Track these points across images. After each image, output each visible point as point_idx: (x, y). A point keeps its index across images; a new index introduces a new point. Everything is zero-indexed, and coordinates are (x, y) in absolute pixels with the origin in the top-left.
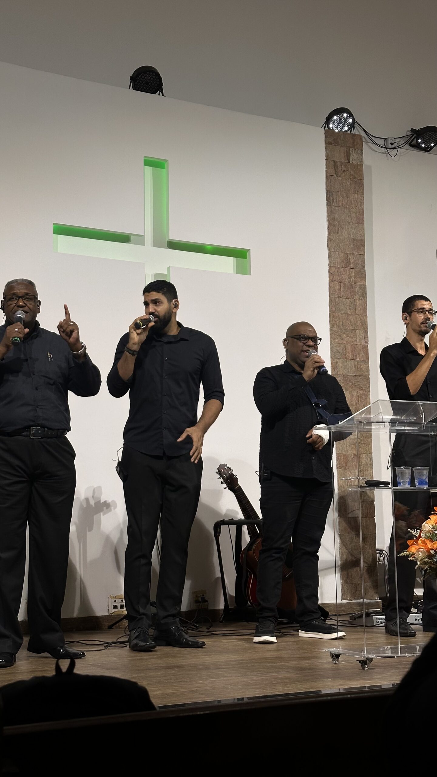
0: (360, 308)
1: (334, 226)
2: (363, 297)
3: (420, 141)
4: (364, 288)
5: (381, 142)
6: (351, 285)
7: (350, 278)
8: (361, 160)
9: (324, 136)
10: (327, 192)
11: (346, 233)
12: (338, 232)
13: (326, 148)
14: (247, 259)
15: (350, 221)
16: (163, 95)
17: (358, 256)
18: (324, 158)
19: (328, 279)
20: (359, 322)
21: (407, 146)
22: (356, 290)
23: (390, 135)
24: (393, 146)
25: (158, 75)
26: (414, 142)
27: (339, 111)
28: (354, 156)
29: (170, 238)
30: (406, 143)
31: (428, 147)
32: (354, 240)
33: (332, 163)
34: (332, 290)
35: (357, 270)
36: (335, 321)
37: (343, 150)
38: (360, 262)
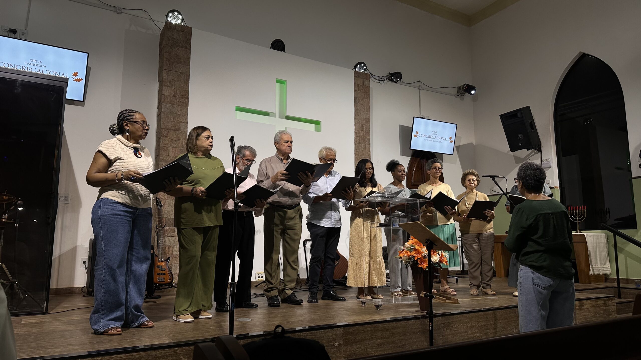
0: (368, 148)
1: (357, 112)
2: (369, 143)
3: (393, 78)
4: (369, 139)
5: (377, 78)
6: (364, 138)
7: (363, 135)
8: (369, 85)
9: (354, 73)
10: (355, 98)
11: (362, 115)
12: (359, 115)
13: (354, 79)
14: (319, 125)
15: (364, 110)
16: (285, 52)
17: (367, 126)
18: (354, 83)
19: (354, 135)
20: (367, 154)
21: (387, 80)
22: (366, 140)
23: (381, 75)
24: (382, 80)
25: (283, 43)
26: (390, 78)
27: (360, 63)
28: (366, 83)
29: (287, 115)
30: (387, 79)
31: (396, 81)
32: (366, 119)
33: (357, 85)
34: (356, 140)
35: (366, 132)
36: (357, 153)
37: (361, 80)
38: (368, 128)
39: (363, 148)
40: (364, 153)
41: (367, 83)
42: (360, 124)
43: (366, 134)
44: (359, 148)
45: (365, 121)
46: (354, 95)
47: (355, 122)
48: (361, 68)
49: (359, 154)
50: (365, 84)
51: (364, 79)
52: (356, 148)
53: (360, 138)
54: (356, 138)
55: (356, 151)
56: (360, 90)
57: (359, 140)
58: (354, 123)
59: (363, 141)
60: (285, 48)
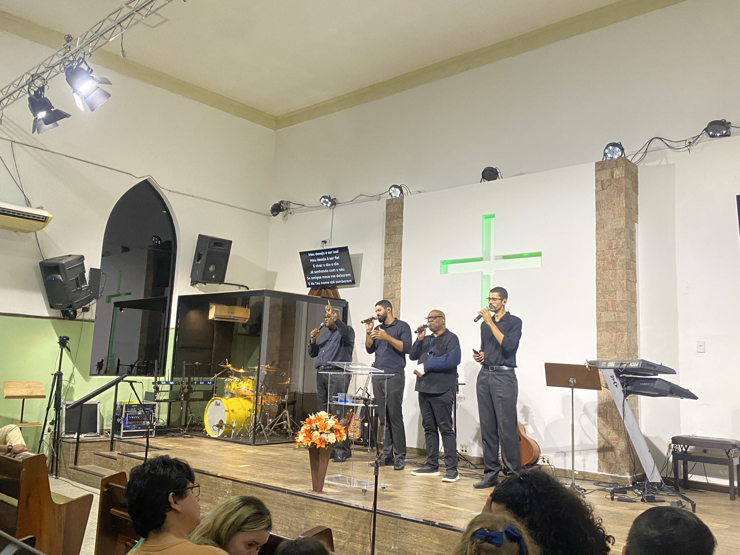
0: (620, 275)
2: (623, 267)
3: (715, 131)
4: (623, 261)
13: (595, 175)
16: (498, 179)
17: (619, 240)
20: (619, 285)
24: (691, 144)
25: (495, 170)
26: (711, 133)
33: (600, 182)
34: (598, 266)
35: (618, 249)
36: (600, 287)
37: (608, 171)
38: (621, 243)
39: (612, 277)
40: (613, 284)
41: (618, 173)
42: (606, 241)
43: (616, 254)
44: (604, 277)
45: (614, 234)
46: (596, 199)
47: (597, 240)
48: (613, 152)
49: (604, 288)
50: (615, 176)
51: (613, 168)
52: (599, 279)
53: (606, 262)
54: (598, 263)
55: (599, 283)
56: (606, 188)
57: (604, 265)
58: (595, 241)
59: (611, 265)
60: (499, 174)
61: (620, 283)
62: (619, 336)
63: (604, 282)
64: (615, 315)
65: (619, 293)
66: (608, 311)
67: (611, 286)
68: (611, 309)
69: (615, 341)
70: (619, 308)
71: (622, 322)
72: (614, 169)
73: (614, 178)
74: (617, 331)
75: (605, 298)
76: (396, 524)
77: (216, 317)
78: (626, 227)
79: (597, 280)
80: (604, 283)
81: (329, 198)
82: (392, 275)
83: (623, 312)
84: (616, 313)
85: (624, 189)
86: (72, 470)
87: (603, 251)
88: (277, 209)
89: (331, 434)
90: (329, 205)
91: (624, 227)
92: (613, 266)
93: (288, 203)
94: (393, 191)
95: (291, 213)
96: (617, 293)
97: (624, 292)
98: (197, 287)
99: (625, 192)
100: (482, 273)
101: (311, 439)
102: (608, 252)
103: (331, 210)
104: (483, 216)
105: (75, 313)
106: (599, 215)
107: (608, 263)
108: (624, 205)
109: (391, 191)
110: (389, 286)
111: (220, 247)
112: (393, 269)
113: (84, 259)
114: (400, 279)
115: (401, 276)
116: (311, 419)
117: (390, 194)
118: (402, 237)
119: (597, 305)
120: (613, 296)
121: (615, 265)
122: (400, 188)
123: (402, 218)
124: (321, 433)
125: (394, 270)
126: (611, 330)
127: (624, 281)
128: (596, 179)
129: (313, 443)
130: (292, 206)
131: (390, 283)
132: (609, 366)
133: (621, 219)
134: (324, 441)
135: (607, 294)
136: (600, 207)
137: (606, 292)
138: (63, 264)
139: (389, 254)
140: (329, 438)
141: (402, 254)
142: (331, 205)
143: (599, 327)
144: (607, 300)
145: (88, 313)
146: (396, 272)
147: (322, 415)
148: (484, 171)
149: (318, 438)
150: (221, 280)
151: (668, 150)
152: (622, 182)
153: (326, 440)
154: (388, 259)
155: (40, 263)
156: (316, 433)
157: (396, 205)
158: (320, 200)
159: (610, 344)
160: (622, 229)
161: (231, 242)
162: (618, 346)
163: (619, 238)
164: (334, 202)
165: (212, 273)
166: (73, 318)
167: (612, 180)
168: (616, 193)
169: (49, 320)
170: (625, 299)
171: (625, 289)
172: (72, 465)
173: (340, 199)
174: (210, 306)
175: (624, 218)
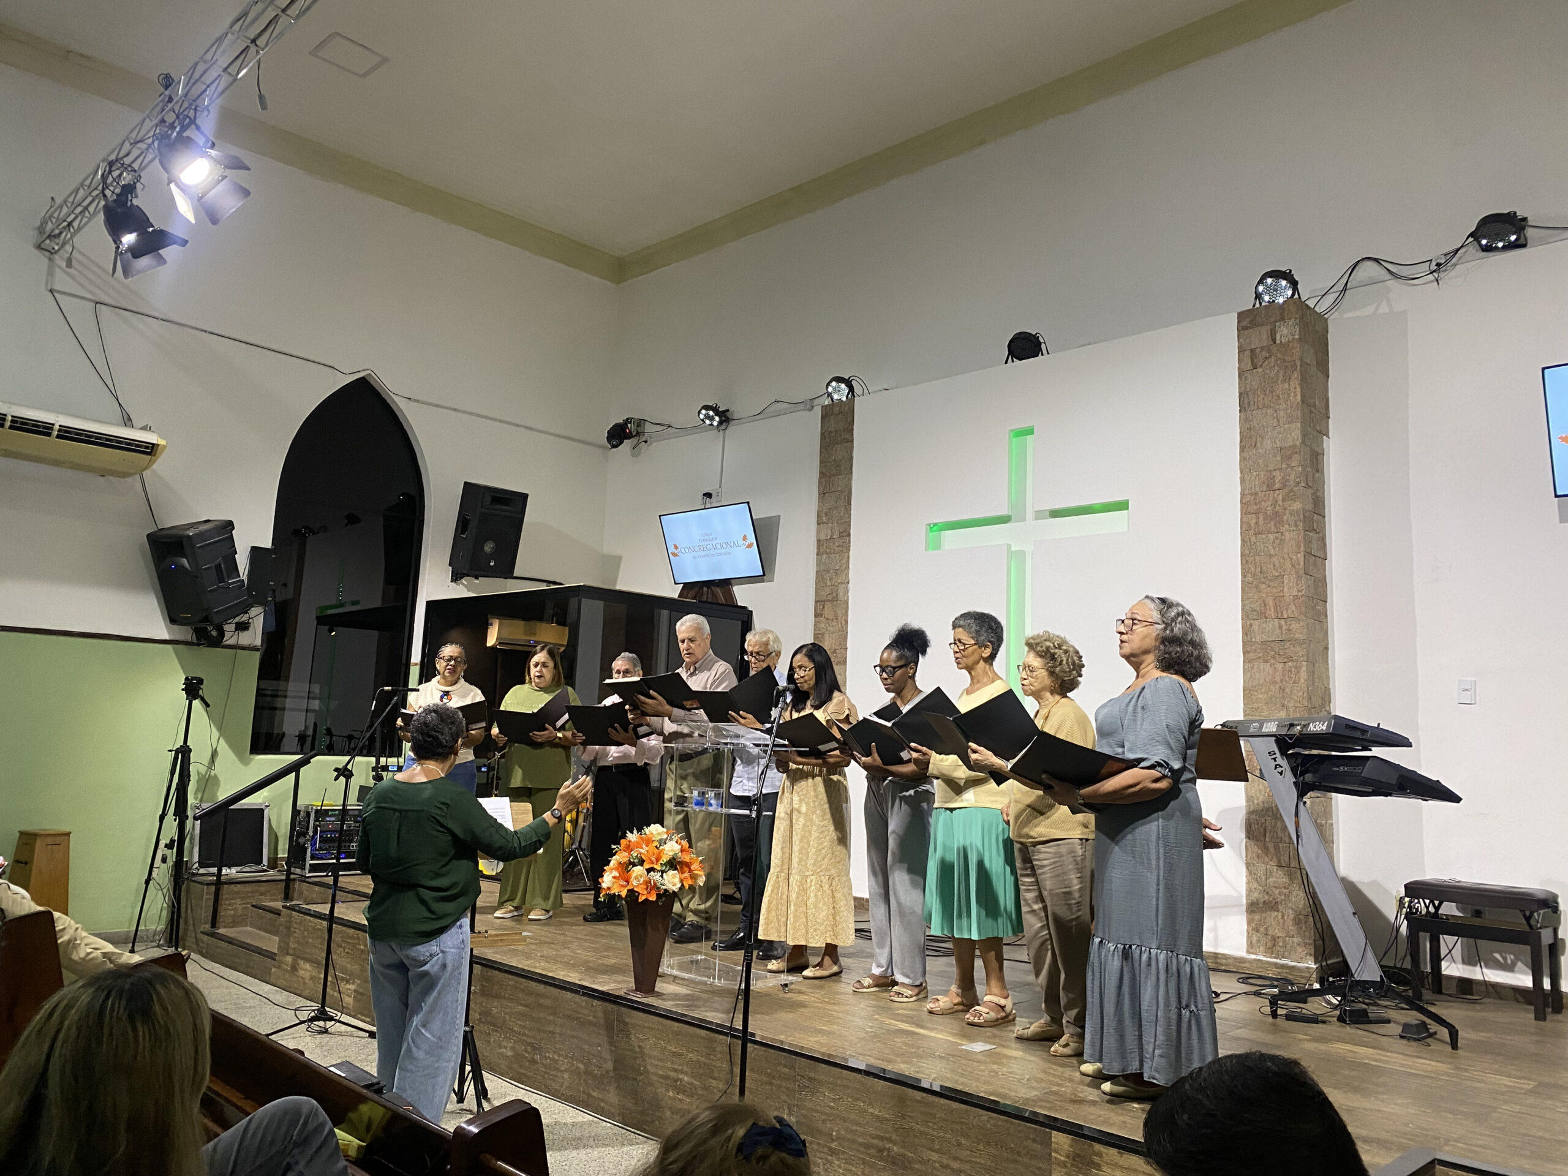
0: (1292, 543)
2: (1296, 526)
3: (1492, 239)
4: (1297, 513)
7: (1274, 503)
8: (1294, 333)
10: (1241, 394)
11: (1268, 442)
12: (1256, 445)
13: (1239, 337)
15: (1276, 424)
16: (1040, 355)
20: (1288, 563)
25: (1035, 337)
28: (1282, 332)
32: (1282, 448)
33: (1248, 353)
34: (1245, 526)
35: (1286, 490)
36: (1249, 568)
37: (1264, 331)
38: (1292, 477)
39: (1274, 548)
41: (1285, 331)
42: (1262, 473)
44: (1258, 549)
45: (1279, 458)
46: (1240, 388)
47: (1241, 473)
48: (1276, 290)
49: (1258, 570)
50: (1278, 338)
51: (1276, 322)
52: (1247, 552)
53: (1261, 517)
54: (1245, 520)
55: (1247, 561)
56: (1260, 364)
57: (1257, 523)
58: (1239, 475)
59: (1273, 523)
60: (1043, 346)
61: (1291, 559)
62: (1290, 671)
63: (1257, 558)
64: (1280, 627)
65: (1289, 579)
66: (1266, 618)
67: (1272, 566)
68: (1272, 613)
69: (1282, 681)
70: (1290, 611)
71: (1296, 640)
72: (1277, 324)
73: (1278, 342)
74: (1286, 660)
75: (1260, 592)
76: (792, 1068)
77: (500, 643)
78: (1303, 442)
79: (1242, 555)
80: (1257, 561)
81: (715, 410)
82: (832, 556)
83: (1298, 620)
84: (1283, 622)
85: (1298, 363)
86: (205, 938)
87: (1256, 494)
88: (619, 434)
89: (671, 872)
90: (715, 423)
91: (1298, 443)
92: (1275, 525)
93: (641, 422)
94: (834, 389)
95: (646, 442)
96: (1286, 581)
97: (1299, 577)
98: (463, 584)
99: (1301, 371)
100: (1009, 546)
101: (627, 881)
102: (1265, 496)
103: (721, 432)
104: (1012, 431)
105: (222, 634)
106: (1246, 419)
107: (1265, 519)
108: (1299, 398)
109: (830, 389)
110: (827, 576)
111: (506, 505)
112: (834, 543)
113: (233, 528)
114: (848, 562)
115: (848, 557)
116: (630, 841)
117: (829, 395)
118: (850, 479)
119: (1243, 606)
120: (1276, 588)
121: (1281, 522)
122: (848, 383)
123: (852, 441)
124: (649, 870)
125: (837, 544)
126: (1273, 657)
127: (1299, 555)
128: (1240, 348)
129: (631, 892)
130: (648, 428)
131: (828, 571)
132: (1265, 730)
133: (1293, 426)
134: (655, 887)
135: (1264, 583)
136: (1249, 403)
137: (1263, 580)
138: (189, 536)
139: (826, 514)
140: (666, 882)
141: (852, 512)
142: (720, 423)
143: (1248, 652)
144: (1264, 595)
145: (246, 632)
146: (840, 549)
147: (654, 833)
148: (1011, 342)
149: (641, 882)
150: (506, 570)
151: (1392, 283)
152: (1294, 351)
153: (659, 885)
154: (824, 523)
155: (148, 536)
156: (638, 870)
157: (840, 416)
158: (699, 413)
159: (1272, 687)
160: (1295, 446)
161: (526, 496)
162: (1287, 690)
163: (1289, 466)
164: (725, 416)
165: (491, 557)
166: (217, 642)
167: (1274, 350)
168: (1281, 374)
169: (169, 647)
170: (1303, 593)
171: (1302, 572)
172: (208, 927)
173: (738, 410)
174: (490, 621)
175: (1299, 425)
